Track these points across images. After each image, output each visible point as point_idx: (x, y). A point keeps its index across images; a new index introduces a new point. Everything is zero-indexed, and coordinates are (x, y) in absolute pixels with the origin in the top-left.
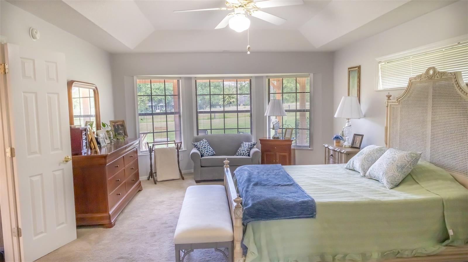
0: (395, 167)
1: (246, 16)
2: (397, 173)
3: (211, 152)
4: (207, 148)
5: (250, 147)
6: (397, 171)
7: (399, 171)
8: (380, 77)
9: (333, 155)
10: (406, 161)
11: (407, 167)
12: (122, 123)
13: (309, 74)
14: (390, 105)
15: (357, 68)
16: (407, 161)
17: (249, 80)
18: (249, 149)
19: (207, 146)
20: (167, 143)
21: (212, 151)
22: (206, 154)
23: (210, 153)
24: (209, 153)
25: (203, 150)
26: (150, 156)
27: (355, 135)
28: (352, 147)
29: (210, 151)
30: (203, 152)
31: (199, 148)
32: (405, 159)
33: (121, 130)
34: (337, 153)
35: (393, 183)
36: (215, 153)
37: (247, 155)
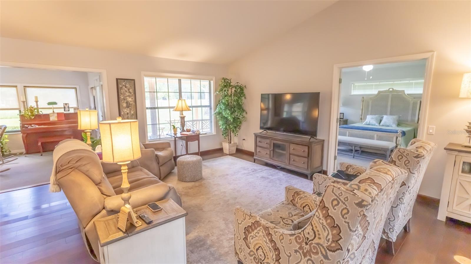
14: (365, 101)
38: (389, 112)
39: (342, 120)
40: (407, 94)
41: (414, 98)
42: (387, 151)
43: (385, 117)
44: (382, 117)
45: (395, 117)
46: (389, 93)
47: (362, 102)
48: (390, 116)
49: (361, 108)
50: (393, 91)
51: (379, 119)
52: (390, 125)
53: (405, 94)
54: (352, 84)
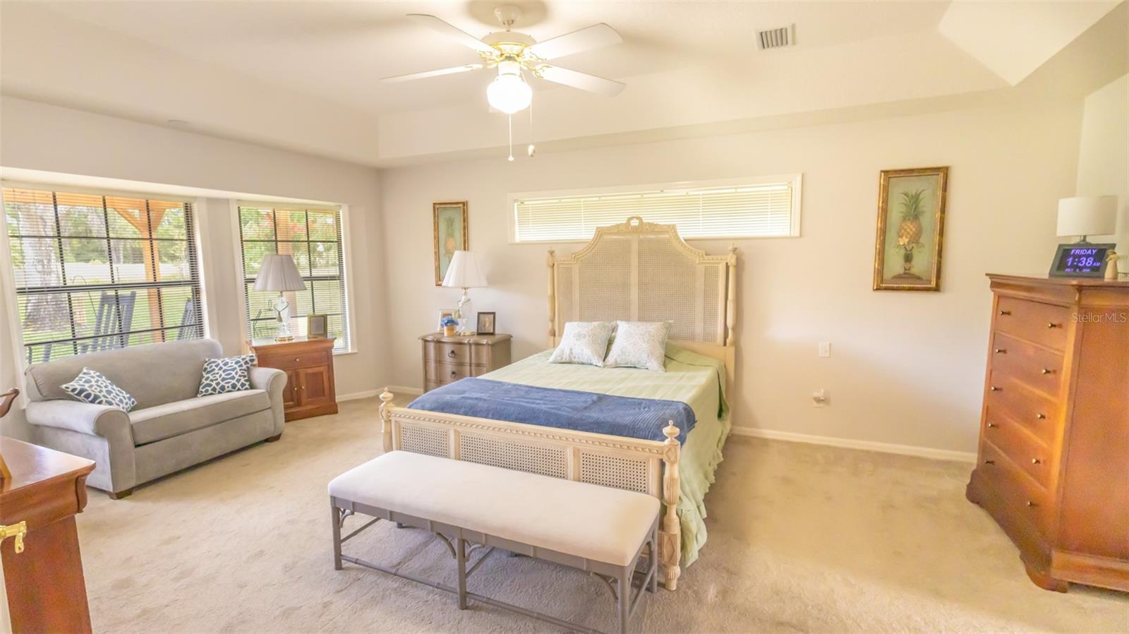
1: (523, 80)
4: (113, 391)
5: (245, 367)
8: (517, 223)
9: (455, 351)
13: (340, 206)
14: (558, 264)
15: (461, 205)
17: (182, 204)
18: (246, 373)
19: (109, 386)
21: (129, 399)
23: (127, 403)
25: (110, 400)
27: (479, 314)
28: (479, 334)
29: (124, 398)
31: (97, 397)
34: (467, 348)
36: (136, 403)
37: (247, 386)
38: (634, 311)
39: (484, 341)
40: (685, 240)
41: (707, 255)
42: (615, 581)
43: (623, 327)
44: (614, 329)
45: (654, 328)
46: (629, 237)
47: (549, 270)
48: (639, 323)
49: (549, 292)
50: (643, 228)
51: (604, 335)
52: (639, 362)
53: (678, 238)
54: (515, 201)
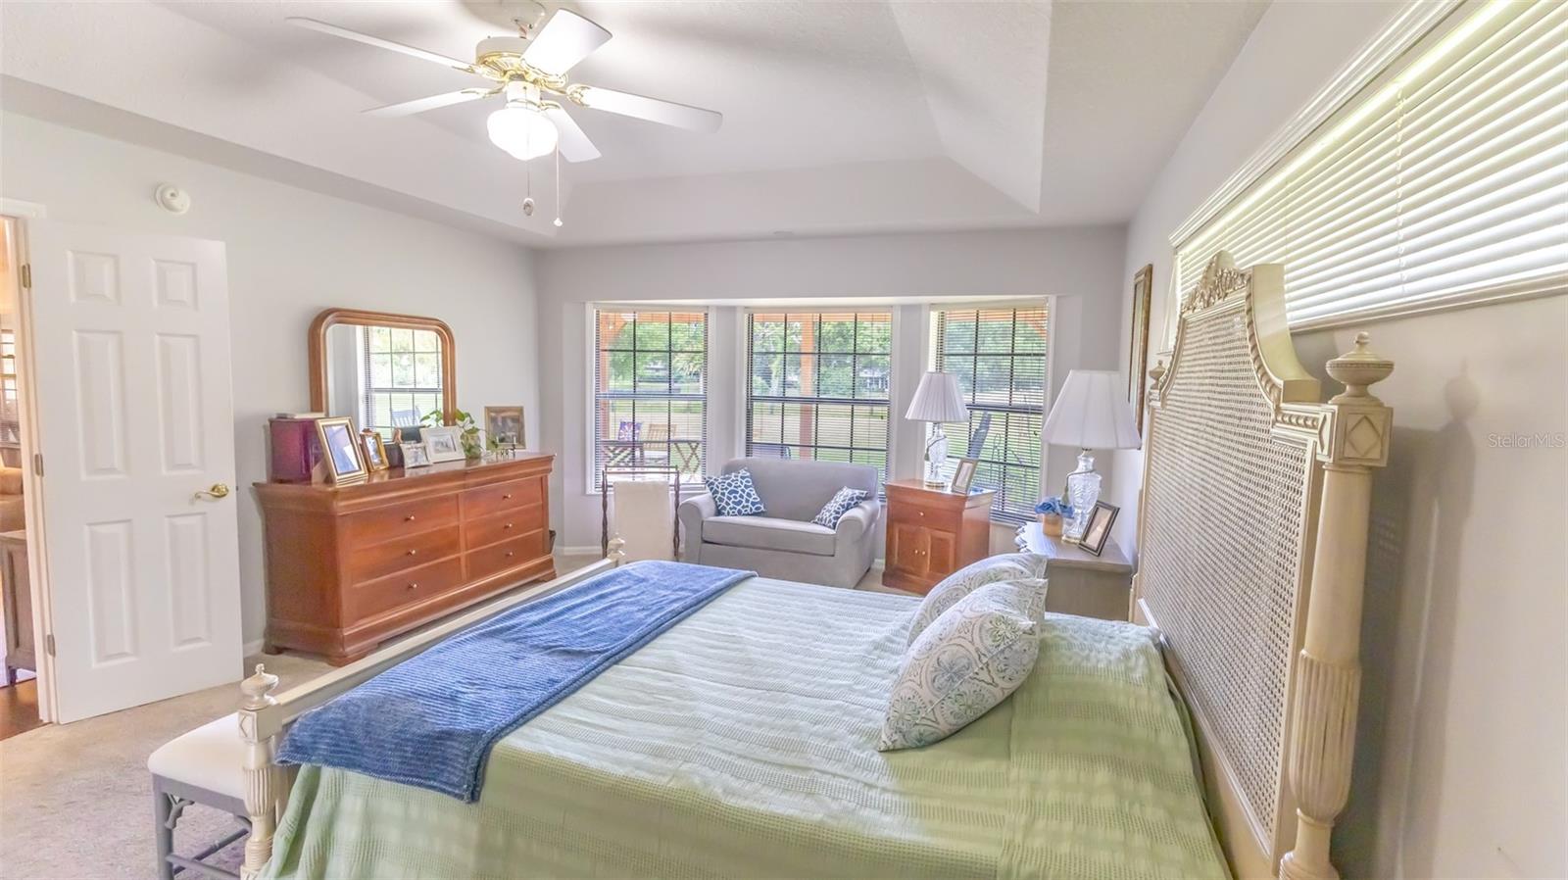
0: (931, 664)
2: (926, 693)
3: (750, 506)
4: (740, 492)
5: (845, 503)
6: (930, 681)
7: (936, 684)
10: (972, 649)
11: (971, 674)
12: (516, 414)
16: (977, 650)
18: (842, 510)
19: (743, 487)
20: (667, 470)
21: (753, 504)
22: (731, 509)
23: (747, 506)
24: (743, 507)
25: (725, 498)
26: (602, 498)
27: (1099, 504)
28: (1081, 545)
29: (747, 501)
30: (723, 504)
31: (716, 492)
32: (972, 642)
33: (510, 430)
35: (904, 728)
36: (763, 509)
